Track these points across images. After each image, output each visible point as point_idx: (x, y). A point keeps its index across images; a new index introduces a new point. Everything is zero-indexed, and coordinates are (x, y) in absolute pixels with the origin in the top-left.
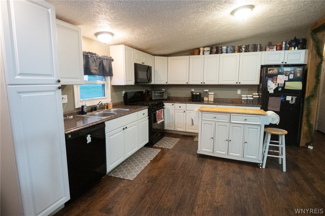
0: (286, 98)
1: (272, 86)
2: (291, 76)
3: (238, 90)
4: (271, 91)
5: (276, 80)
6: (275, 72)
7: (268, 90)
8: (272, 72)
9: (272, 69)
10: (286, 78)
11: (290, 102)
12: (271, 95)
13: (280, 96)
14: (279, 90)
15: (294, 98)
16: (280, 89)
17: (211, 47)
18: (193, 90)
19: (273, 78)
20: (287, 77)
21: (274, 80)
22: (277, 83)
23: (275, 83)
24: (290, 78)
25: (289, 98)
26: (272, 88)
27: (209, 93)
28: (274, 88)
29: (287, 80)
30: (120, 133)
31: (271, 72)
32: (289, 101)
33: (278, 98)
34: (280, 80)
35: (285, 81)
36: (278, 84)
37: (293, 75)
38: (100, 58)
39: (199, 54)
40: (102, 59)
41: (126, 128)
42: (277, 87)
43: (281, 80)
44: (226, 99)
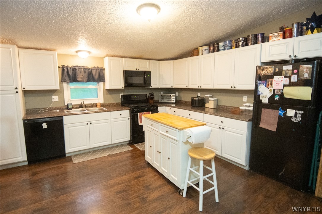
0: (286, 113)
1: (265, 94)
2: (294, 78)
3: (244, 96)
4: (265, 100)
5: (271, 84)
6: (269, 72)
7: (261, 99)
8: (266, 72)
9: (266, 68)
10: (286, 81)
11: (293, 119)
12: (266, 106)
13: (277, 108)
14: (275, 99)
15: (300, 113)
16: (277, 98)
17: (209, 45)
18: (199, 95)
19: (267, 81)
20: (288, 79)
21: (268, 83)
22: (272, 89)
23: (269, 89)
24: (292, 81)
25: (290, 113)
26: (266, 96)
27: (210, 99)
28: (269, 95)
29: (288, 84)
30: (84, 126)
31: (264, 72)
32: (291, 117)
33: (274, 111)
34: (277, 85)
35: (284, 86)
36: (274, 90)
37: (296, 76)
38: (89, 69)
39: (198, 55)
40: (91, 70)
41: (91, 123)
42: (273, 94)
43: (279, 84)
44: (230, 107)
